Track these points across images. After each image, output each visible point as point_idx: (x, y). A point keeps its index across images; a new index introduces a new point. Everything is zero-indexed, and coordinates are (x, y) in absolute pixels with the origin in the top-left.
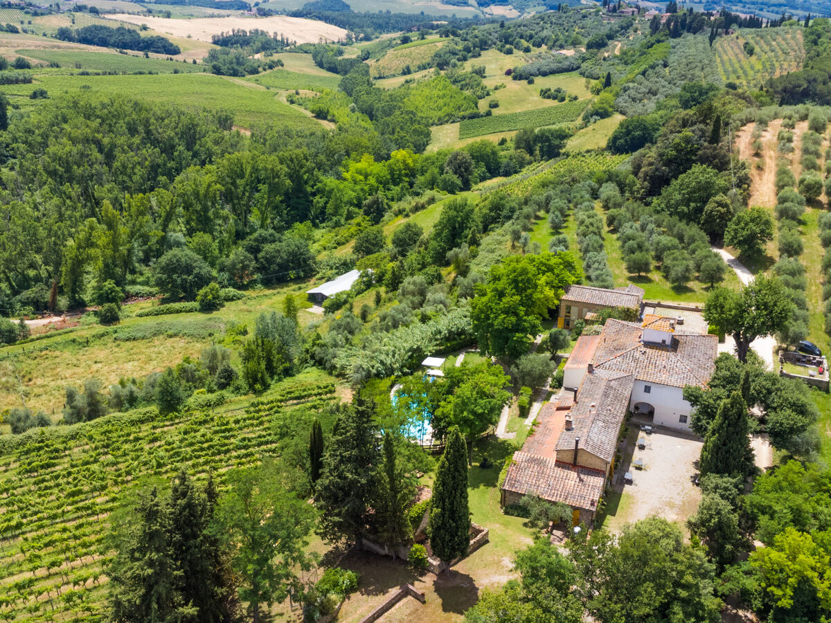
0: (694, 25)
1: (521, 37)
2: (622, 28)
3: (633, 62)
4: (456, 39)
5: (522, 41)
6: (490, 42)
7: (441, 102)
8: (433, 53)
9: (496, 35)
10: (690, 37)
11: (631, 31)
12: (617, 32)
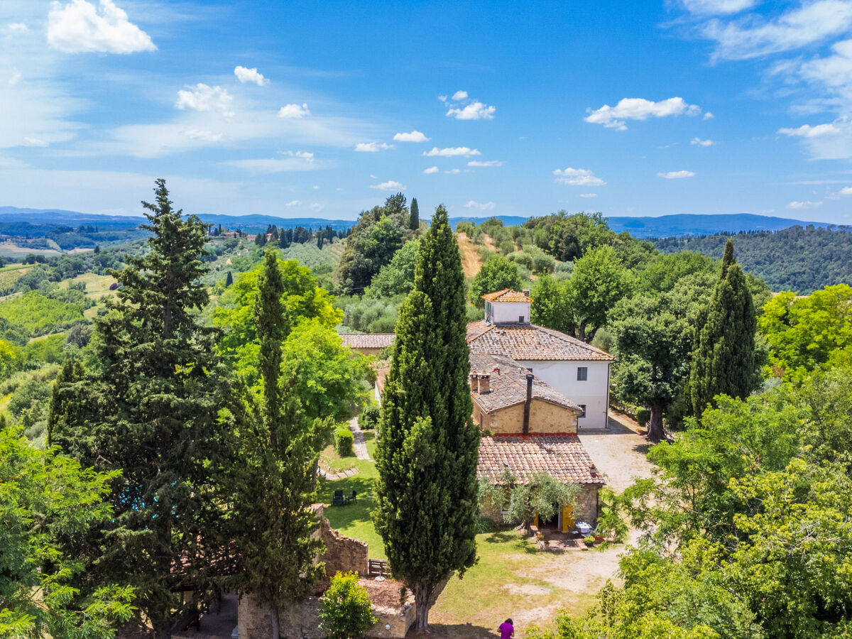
0: (301, 236)
1: (121, 260)
2: (228, 246)
3: (248, 269)
4: (44, 265)
5: (123, 264)
6: (85, 266)
7: (37, 314)
8: (16, 279)
9: (92, 260)
10: (299, 246)
11: (237, 249)
12: (224, 250)
